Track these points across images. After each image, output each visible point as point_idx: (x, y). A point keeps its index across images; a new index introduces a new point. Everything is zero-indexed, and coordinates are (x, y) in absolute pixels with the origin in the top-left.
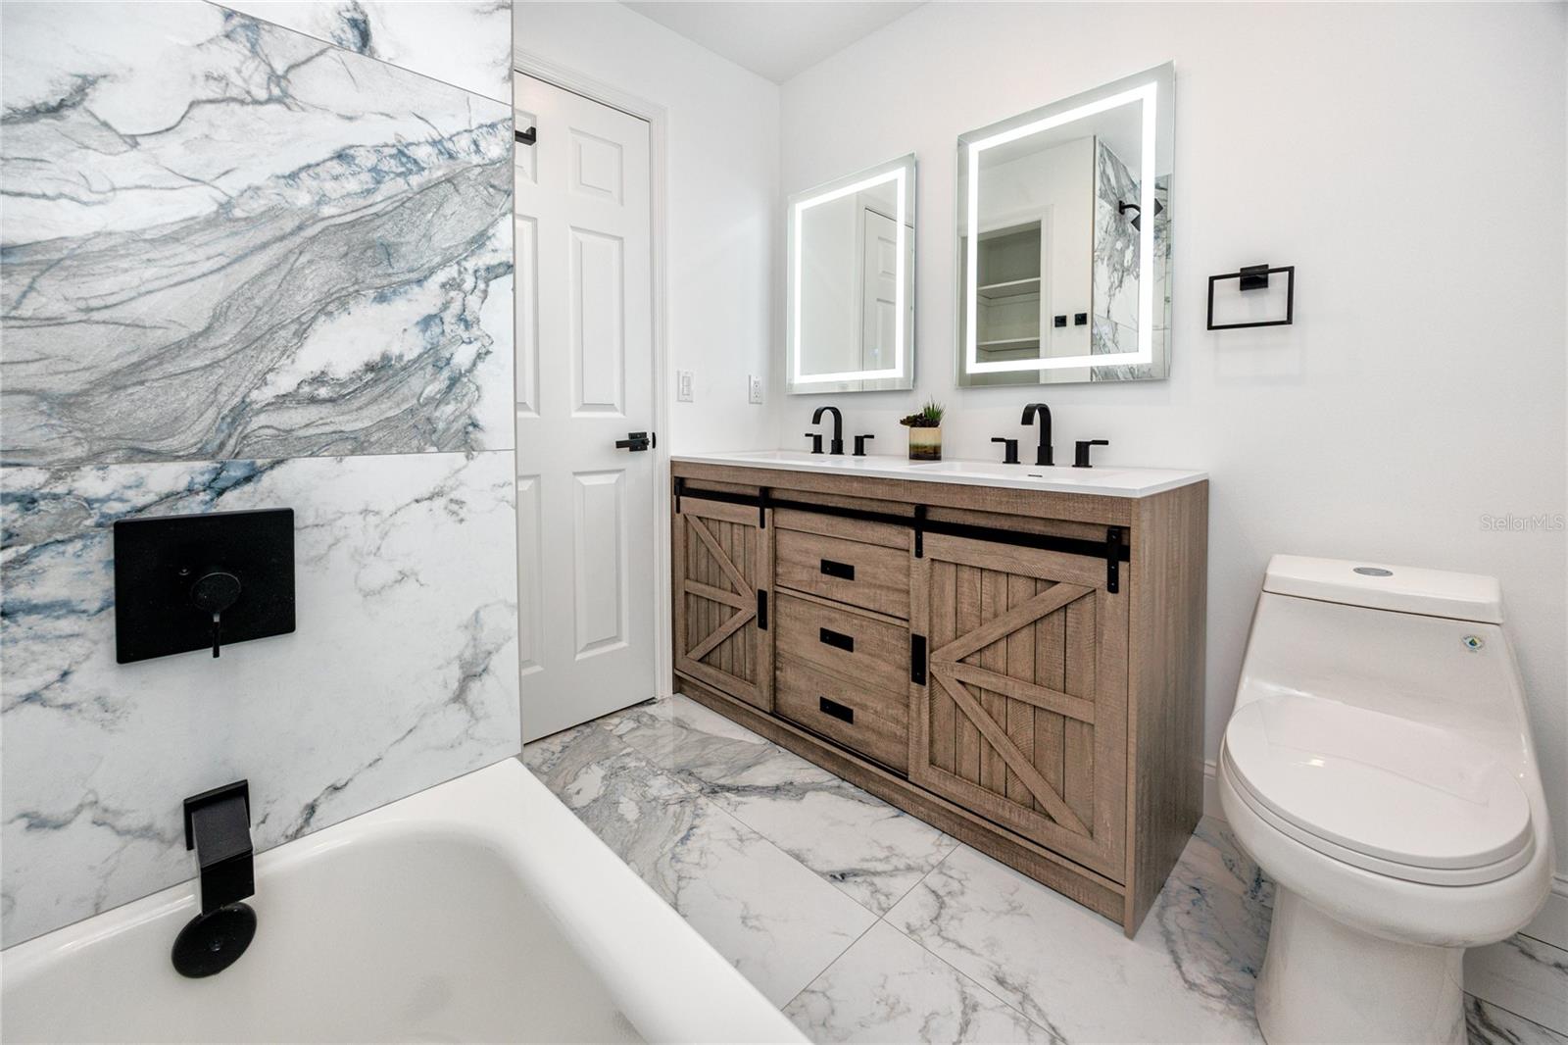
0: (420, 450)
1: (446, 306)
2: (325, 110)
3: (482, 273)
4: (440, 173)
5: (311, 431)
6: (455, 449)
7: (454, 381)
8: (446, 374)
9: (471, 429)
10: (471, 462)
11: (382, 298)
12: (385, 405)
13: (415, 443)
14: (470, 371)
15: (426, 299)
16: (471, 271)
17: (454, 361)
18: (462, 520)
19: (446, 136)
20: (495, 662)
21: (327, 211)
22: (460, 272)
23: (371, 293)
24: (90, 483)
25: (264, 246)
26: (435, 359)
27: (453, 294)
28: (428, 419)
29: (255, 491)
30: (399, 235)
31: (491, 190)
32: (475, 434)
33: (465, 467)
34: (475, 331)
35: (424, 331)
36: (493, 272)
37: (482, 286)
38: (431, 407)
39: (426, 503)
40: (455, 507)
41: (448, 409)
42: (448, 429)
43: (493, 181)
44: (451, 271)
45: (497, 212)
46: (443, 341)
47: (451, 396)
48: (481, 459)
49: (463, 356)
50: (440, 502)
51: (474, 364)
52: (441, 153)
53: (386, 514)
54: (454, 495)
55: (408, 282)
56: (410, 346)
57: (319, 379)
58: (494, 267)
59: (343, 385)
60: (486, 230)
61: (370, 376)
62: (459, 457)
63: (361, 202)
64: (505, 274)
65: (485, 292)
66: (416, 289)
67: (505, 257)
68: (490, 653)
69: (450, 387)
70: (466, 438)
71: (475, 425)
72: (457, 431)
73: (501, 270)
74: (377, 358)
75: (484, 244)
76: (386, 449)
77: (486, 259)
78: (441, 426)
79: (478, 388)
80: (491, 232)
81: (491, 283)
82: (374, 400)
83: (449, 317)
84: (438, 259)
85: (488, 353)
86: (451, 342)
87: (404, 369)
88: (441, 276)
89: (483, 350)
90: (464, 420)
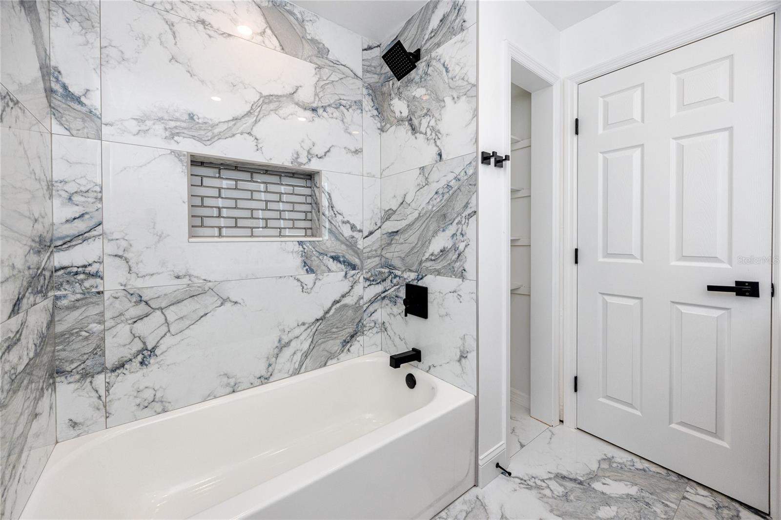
0: (451, 277)
1: (457, 230)
2: (434, 182)
3: (467, 217)
4: (456, 187)
5: (431, 268)
6: (459, 278)
7: (459, 255)
8: (457, 253)
9: (463, 271)
10: (463, 283)
11: (444, 230)
12: (444, 262)
13: (450, 274)
14: (463, 251)
15: (452, 229)
16: (464, 217)
17: (459, 248)
18: (461, 302)
19: (458, 174)
20: (469, 355)
21: (434, 208)
22: (461, 218)
23: (442, 229)
24: (405, 275)
25: (425, 221)
26: (455, 248)
27: (459, 226)
28: (453, 267)
29: (423, 282)
30: (447, 211)
31: (470, 186)
32: (465, 273)
33: (462, 284)
34: (465, 237)
35: (452, 239)
36: (470, 216)
37: (467, 221)
38: (454, 263)
39: (452, 293)
40: (459, 297)
41: (458, 264)
42: (458, 270)
43: (471, 183)
44: (459, 218)
45: (472, 193)
46: (457, 242)
47: (459, 259)
48: (466, 282)
49: (462, 246)
50: (455, 294)
51: (465, 249)
52: (457, 180)
53: (444, 294)
54: (459, 293)
55: (449, 225)
56: (449, 244)
57: (432, 255)
58: (470, 214)
59: (436, 256)
60: (468, 201)
61: (441, 253)
62: (460, 280)
63: (440, 204)
64: (474, 215)
65: (468, 223)
66: (451, 226)
67: (473, 209)
68: (468, 352)
69: (458, 257)
70: (462, 274)
71: (465, 270)
72: (460, 272)
73: (473, 214)
74: (442, 248)
75: (467, 206)
76: (444, 275)
77: (469, 211)
78: (456, 269)
79: (466, 257)
80: (469, 202)
81: (470, 220)
82: (442, 260)
83: (458, 234)
84: (456, 215)
85: (469, 244)
86: (459, 242)
87: (448, 251)
88: (456, 221)
89: (467, 244)
90: (462, 268)
